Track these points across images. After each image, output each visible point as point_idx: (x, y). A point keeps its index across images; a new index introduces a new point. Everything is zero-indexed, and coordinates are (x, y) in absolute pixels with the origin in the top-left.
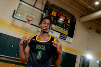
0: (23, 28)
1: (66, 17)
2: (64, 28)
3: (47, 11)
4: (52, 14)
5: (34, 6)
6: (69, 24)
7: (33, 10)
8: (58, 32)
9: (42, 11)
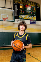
0: (3, 24)
1: (31, 6)
2: (32, 16)
3: (16, 6)
4: (20, 7)
5: (5, 8)
6: (35, 11)
7: (5, 10)
8: (28, 20)
9: (12, 9)
